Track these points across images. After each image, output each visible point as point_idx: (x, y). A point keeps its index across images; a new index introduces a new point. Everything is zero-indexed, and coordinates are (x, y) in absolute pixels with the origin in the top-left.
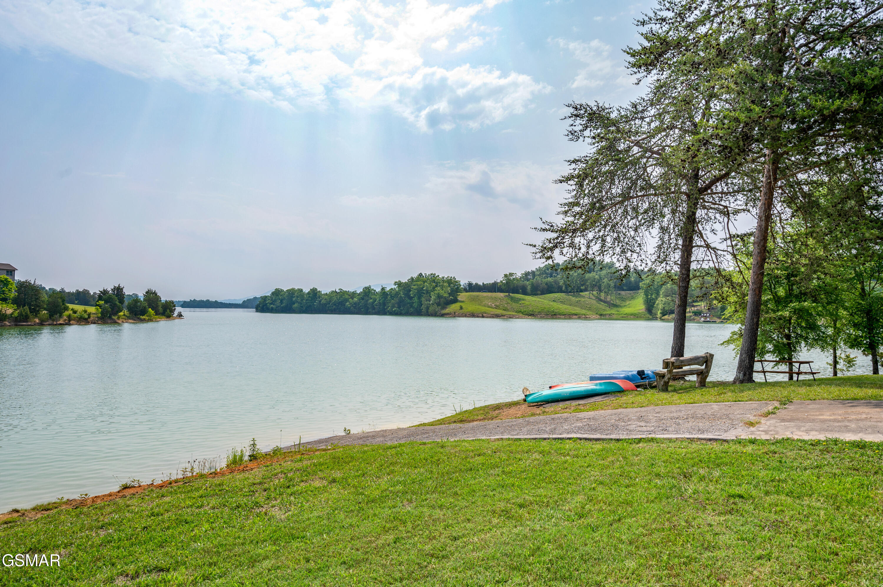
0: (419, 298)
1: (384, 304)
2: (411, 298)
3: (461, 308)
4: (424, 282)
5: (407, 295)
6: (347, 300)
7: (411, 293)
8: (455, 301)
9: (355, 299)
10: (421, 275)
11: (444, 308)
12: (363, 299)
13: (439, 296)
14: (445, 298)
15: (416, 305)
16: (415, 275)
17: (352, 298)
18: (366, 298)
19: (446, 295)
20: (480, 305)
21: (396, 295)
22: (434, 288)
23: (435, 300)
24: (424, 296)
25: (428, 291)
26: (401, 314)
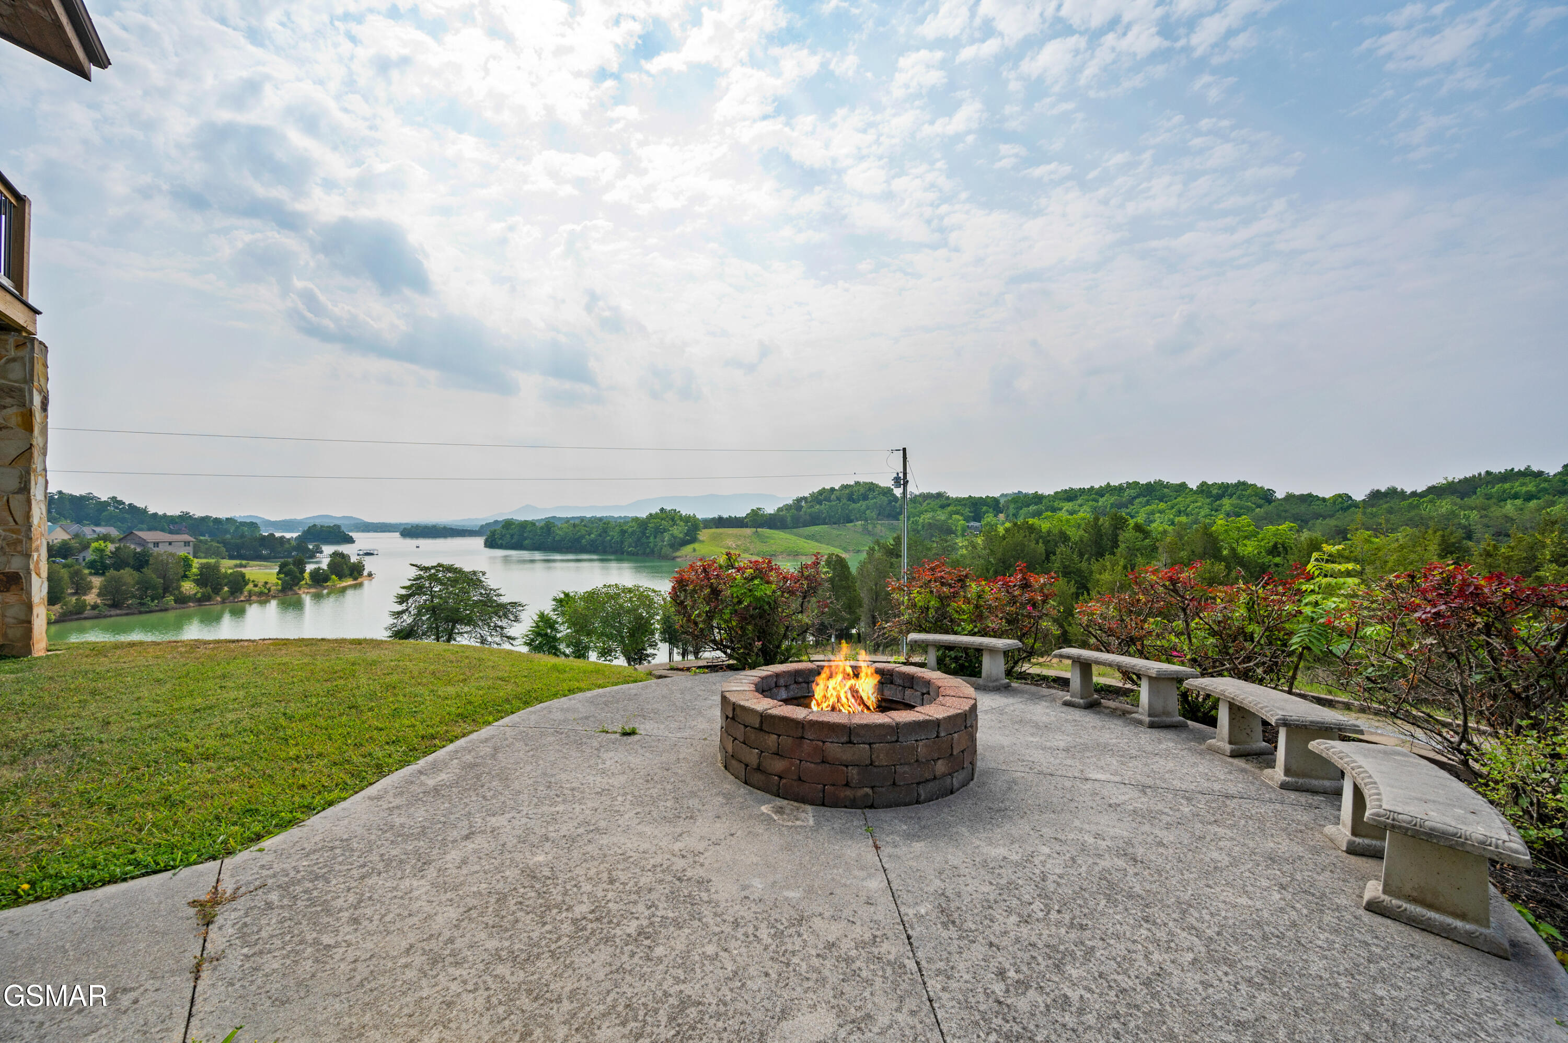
0: (655, 537)
1: (622, 542)
3: (694, 550)
4: (662, 520)
5: (644, 533)
6: (583, 537)
7: (647, 531)
8: (694, 540)
9: (593, 536)
10: (662, 510)
11: (678, 550)
12: (600, 535)
13: (675, 538)
14: (680, 538)
16: (655, 510)
18: (604, 535)
19: (681, 536)
20: (717, 546)
21: (633, 533)
22: (672, 526)
23: (670, 540)
24: (659, 536)
25: (665, 530)
26: (637, 554)
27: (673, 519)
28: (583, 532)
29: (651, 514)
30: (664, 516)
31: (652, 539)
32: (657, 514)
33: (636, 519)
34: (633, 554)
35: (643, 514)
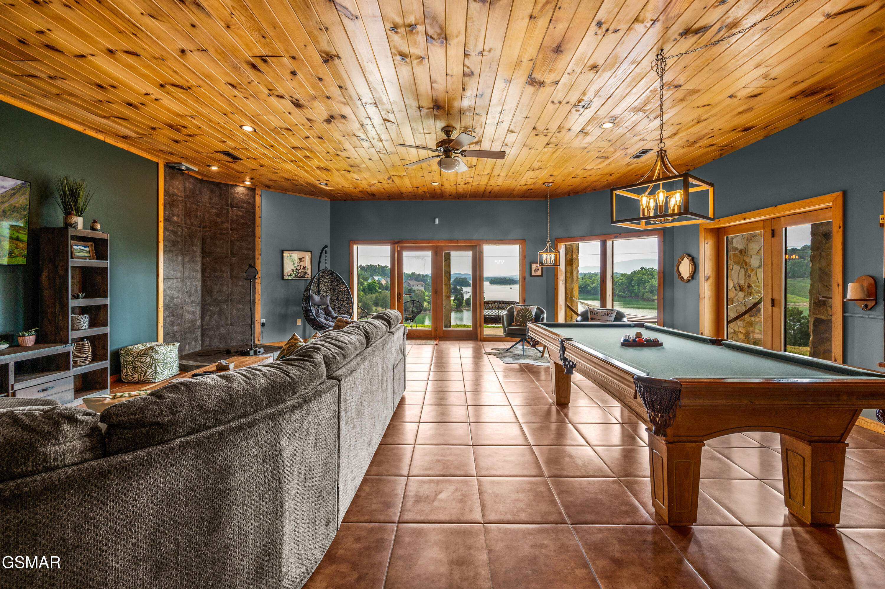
0: (639, 286)
2: (633, 286)
4: (643, 275)
5: (630, 283)
6: (589, 285)
7: (633, 282)
9: (594, 285)
10: (642, 268)
15: (636, 291)
16: (638, 268)
17: (592, 284)
21: (622, 283)
22: (651, 279)
23: (650, 288)
24: (641, 285)
25: (645, 282)
26: (625, 297)
27: (651, 274)
28: (589, 283)
29: (635, 271)
30: (645, 272)
31: (636, 287)
32: (639, 271)
33: (625, 274)
34: (623, 297)
35: (629, 273)
